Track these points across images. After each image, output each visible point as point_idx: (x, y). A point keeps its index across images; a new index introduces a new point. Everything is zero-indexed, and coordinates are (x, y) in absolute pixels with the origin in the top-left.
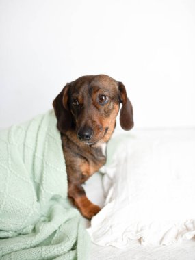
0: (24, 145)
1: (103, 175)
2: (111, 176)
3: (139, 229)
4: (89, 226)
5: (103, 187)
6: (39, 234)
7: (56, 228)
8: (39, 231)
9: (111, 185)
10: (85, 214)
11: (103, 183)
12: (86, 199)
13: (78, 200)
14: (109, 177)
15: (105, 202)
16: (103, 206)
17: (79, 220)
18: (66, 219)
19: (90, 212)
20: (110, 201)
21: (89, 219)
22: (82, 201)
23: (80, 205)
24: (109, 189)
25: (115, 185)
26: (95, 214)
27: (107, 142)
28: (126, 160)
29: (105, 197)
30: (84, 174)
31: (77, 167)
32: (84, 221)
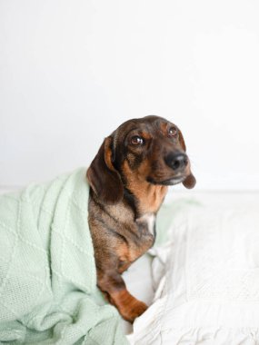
0: (41, 209)
1: (153, 257)
2: (164, 259)
3: (200, 338)
4: (130, 331)
5: (152, 276)
6: (60, 341)
7: (85, 332)
8: (59, 337)
9: (163, 273)
10: (126, 315)
11: (152, 270)
12: (127, 293)
13: (115, 295)
14: (160, 261)
15: (154, 296)
16: (152, 304)
17: (117, 323)
18: (99, 320)
19: (133, 311)
20: (161, 297)
21: (131, 322)
22: (122, 297)
23: (118, 302)
24: (160, 279)
25: (168, 273)
26: (139, 314)
27: (155, 214)
28: (185, 238)
29: (155, 291)
30: (122, 259)
31: (110, 249)
32: (123, 324)
